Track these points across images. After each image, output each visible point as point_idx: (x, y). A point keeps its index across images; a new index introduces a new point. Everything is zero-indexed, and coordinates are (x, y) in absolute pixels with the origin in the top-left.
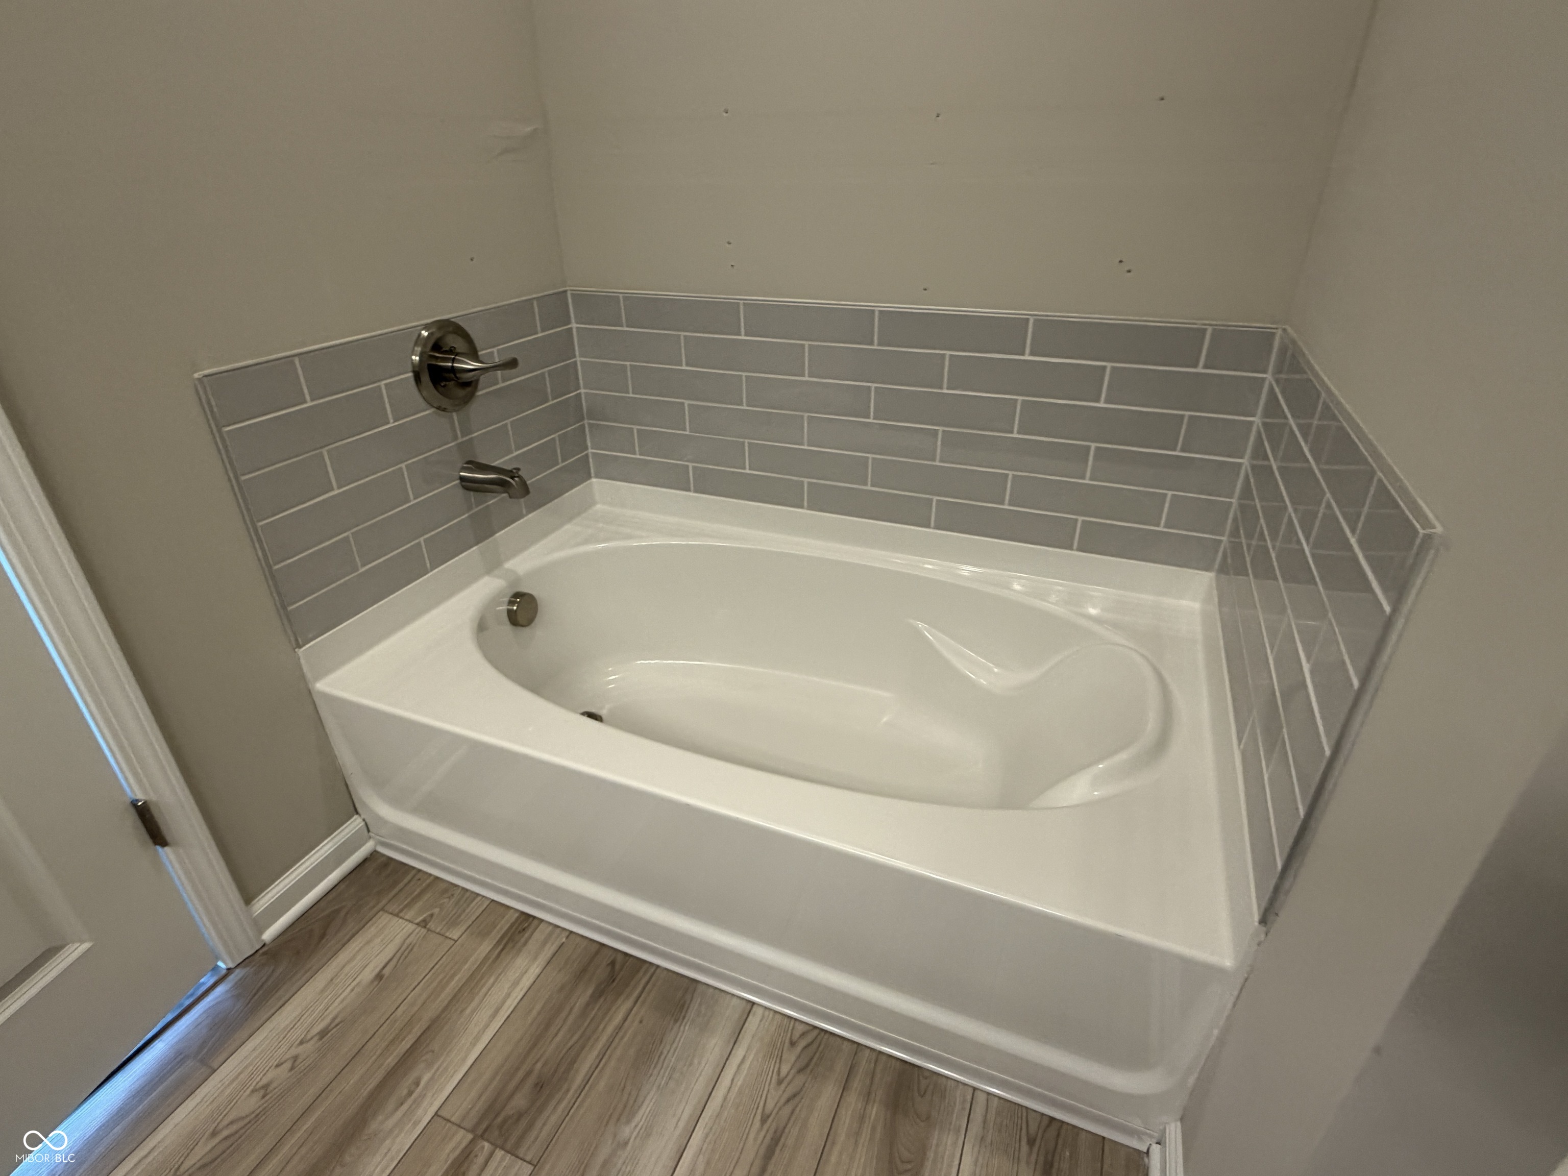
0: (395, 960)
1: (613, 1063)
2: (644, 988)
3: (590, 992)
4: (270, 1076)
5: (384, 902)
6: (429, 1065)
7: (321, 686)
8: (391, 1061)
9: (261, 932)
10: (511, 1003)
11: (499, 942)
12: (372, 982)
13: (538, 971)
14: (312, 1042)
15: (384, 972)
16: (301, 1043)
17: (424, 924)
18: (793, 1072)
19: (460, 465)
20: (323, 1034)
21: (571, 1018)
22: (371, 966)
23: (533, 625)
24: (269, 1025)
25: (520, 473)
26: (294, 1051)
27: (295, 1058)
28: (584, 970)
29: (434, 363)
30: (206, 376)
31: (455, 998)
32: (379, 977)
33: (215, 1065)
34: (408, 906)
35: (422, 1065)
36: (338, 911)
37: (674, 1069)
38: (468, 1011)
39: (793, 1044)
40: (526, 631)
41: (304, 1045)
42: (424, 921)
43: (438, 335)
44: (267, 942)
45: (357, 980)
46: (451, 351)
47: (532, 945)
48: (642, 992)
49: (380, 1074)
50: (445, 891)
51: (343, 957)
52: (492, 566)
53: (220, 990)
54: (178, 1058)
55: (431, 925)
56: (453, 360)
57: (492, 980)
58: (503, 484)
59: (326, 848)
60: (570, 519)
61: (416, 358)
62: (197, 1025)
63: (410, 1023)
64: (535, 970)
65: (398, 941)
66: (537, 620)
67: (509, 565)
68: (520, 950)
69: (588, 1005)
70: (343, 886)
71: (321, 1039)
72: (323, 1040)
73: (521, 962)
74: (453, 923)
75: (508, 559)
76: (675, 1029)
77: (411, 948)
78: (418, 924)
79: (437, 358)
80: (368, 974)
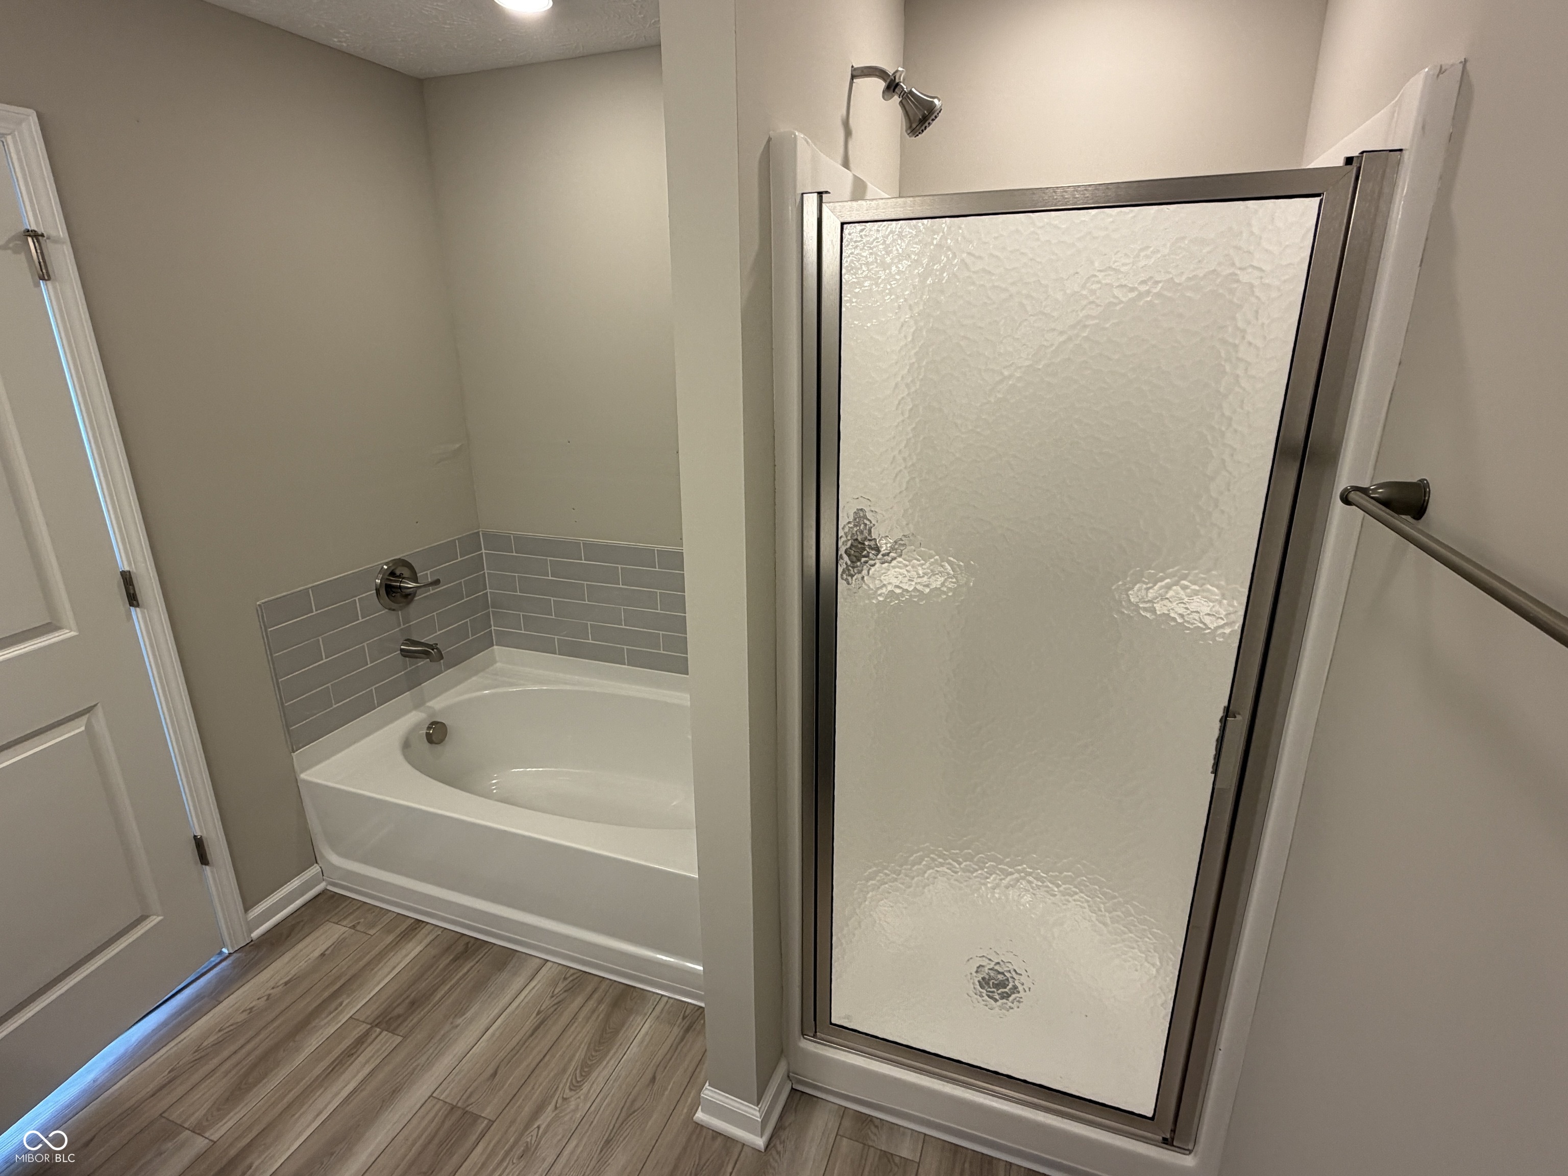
0: (333, 946)
1: (459, 990)
2: (484, 955)
3: (451, 957)
4: (254, 1003)
5: (329, 917)
6: (349, 996)
7: (303, 776)
8: (326, 994)
9: (251, 932)
10: (402, 965)
11: (399, 935)
12: (318, 957)
13: (421, 949)
14: (280, 987)
15: (326, 952)
16: (273, 988)
17: (354, 927)
18: (562, 991)
19: (401, 642)
20: (286, 984)
21: (438, 970)
22: (318, 950)
23: (442, 744)
24: (253, 981)
25: (438, 646)
26: (268, 992)
27: (269, 995)
28: (448, 948)
29: (389, 583)
30: (263, 603)
31: (369, 963)
32: (323, 955)
33: (221, 999)
34: (345, 918)
35: (344, 996)
36: (299, 923)
37: (492, 993)
38: (376, 970)
39: (565, 979)
40: (439, 748)
41: (275, 989)
42: (354, 925)
43: (392, 568)
44: (254, 939)
45: (309, 957)
46: (400, 576)
47: (419, 936)
48: (482, 957)
49: (319, 1002)
50: (369, 910)
51: (300, 946)
52: (419, 704)
53: (224, 964)
54: (198, 998)
55: (358, 928)
56: (401, 582)
57: (392, 954)
58: (426, 654)
59: (295, 883)
60: (476, 673)
61: (378, 581)
62: (209, 982)
63: (339, 978)
64: (419, 949)
65: (337, 936)
66: (446, 739)
67: (430, 704)
68: (411, 940)
69: (449, 964)
70: (303, 909)
71: (286, 985)
72: (287, 986)
73: (410, 945)
74: (372, 925)
75: (430, 700)
76: (498, 974)
77: (345, 939)
78: (350, 928)
79: (391, 580)
80: (317, 953)
